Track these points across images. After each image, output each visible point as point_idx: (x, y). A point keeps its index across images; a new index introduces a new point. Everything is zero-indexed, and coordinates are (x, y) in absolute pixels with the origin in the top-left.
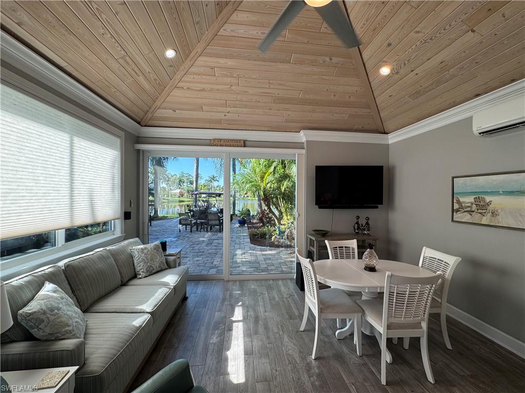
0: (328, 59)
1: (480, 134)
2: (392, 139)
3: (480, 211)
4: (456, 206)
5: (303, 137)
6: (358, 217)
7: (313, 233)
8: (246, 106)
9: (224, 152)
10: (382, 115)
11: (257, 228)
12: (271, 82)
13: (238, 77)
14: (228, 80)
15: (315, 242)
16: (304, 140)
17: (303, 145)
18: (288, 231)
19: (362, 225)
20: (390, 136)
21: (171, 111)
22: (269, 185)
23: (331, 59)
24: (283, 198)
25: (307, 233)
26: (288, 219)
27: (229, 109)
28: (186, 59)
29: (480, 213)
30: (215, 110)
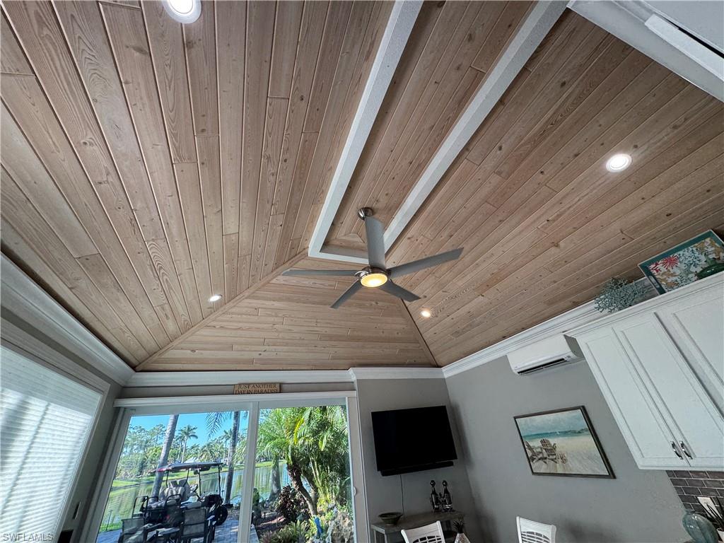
0: (374, 303)
1: (519, 373)
2: (448, 372)
3: (551, 457)
4: (530, 454)
5: (352, 375)
6: (433, 483)
7: (380, 520)
8: (287, 344)
9: (250, 402)
10: (431, 349)
11: (276, 528)
12: (318, 321)
13: (284, 317)
14: (272, 319)
15: (385, 536)
16: (354, 378)
17: (353, 386)
18: (332, 524)
19: (440, 495)
20: (444, 369)
21: (189, 351)
22: (301, 441)
23: (377, 303)
24: (319, 461)
25: (372, 522)
26: (327, 501)
27: (267, 347)
28: (230, 301)
29: (552, 460)
30: (247, 349)
